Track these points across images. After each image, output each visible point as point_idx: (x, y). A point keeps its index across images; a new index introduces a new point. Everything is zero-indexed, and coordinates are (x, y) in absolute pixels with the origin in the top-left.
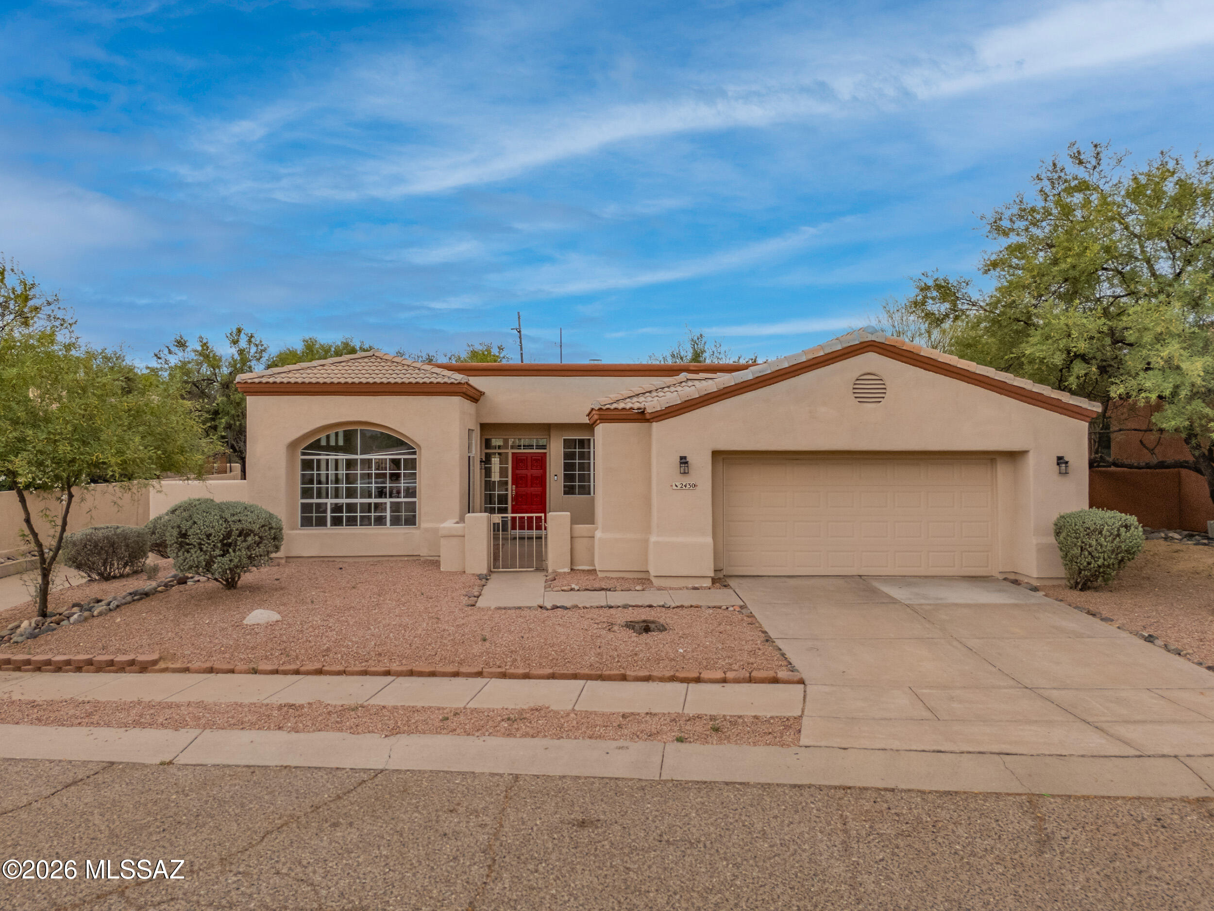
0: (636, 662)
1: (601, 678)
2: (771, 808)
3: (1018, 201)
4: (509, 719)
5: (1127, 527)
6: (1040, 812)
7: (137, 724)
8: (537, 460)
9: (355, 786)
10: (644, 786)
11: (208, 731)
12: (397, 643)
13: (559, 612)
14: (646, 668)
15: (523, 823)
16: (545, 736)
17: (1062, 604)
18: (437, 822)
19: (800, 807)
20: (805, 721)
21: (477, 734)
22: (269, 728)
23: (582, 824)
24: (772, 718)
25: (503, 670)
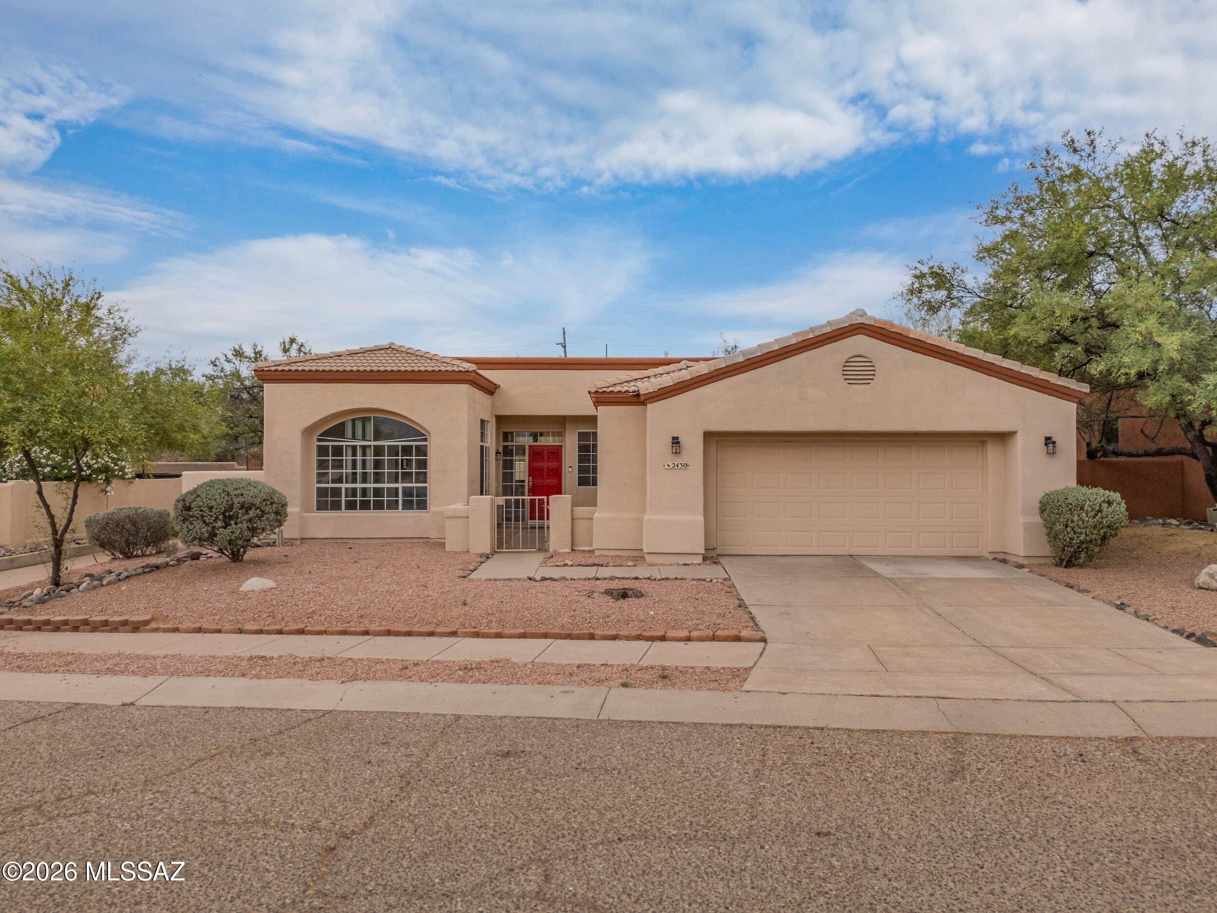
0: (606, 623)
1: (570, 637)
2: (696, 742)
3: (1013, 189)
4: (465, 668)
5: (1110, 503)
6: (962, 747)
7: (110, 671)
8: (552, 453)
9: (300, 722)
10: (578, 725)
11: (175, 678)
12: (380, 607)
13: (546, 583)
14: (615, 628)
15: (449, 753)
16: (496, 682)
17: (1043, 578)
18: (366, 752)
19: (725, 742)
20: (754, 672)
21: (431, 680)
22: (233, 675)
23: (507, 755)
24: (723, 668)
25: (477, 630)
